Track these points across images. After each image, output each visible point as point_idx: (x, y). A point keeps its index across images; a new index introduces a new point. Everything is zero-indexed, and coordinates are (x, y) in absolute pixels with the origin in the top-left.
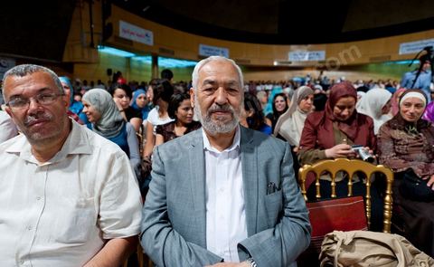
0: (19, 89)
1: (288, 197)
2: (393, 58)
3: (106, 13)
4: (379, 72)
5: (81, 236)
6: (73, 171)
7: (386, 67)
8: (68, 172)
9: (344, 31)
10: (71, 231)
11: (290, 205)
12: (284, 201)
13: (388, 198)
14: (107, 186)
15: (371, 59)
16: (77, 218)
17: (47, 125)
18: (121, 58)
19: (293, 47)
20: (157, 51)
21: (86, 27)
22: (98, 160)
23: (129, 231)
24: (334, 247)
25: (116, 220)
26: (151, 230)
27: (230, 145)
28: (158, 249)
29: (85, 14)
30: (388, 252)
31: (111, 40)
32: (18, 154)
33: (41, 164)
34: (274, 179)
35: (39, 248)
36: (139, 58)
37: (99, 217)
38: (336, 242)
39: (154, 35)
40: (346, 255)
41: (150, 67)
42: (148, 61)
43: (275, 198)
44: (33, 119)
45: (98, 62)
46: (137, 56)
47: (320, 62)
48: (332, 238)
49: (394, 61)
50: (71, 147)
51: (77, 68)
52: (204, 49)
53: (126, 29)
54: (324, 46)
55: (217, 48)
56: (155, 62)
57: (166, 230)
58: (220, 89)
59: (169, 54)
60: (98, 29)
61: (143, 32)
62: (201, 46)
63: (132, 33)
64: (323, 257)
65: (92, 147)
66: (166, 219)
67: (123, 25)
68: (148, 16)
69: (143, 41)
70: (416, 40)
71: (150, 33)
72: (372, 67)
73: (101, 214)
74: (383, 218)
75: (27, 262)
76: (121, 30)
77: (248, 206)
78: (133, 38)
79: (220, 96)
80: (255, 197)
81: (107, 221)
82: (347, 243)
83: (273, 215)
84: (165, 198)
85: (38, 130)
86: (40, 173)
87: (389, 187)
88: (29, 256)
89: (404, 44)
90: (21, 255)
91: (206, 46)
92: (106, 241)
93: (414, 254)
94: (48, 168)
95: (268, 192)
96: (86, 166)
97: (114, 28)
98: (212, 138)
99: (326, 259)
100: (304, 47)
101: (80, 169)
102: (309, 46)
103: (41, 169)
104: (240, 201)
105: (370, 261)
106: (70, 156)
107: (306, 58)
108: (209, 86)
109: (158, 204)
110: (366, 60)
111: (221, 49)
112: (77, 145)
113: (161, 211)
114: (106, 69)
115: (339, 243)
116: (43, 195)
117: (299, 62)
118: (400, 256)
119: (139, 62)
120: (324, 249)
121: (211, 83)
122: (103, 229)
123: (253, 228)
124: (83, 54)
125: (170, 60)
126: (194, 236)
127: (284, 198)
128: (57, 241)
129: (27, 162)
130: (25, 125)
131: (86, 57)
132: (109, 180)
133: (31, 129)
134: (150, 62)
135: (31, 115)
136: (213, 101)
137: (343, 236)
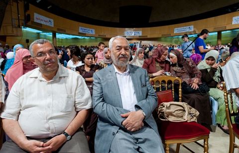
0: (41, 50)
1: (149, 88)
2: (171, 35)
3: (26, 8)
4: (166, 41)
5: (70, 109)
6: (63, 83)
7: (169, 39)
8: (61, 84)
9: (150, 22)
10: (67, 107)
11: (150, 91)
12: (148, 90)
13: (180, 89)
14: (78, 89)
15: (162, 35)
16: (68, 102)
17: (54, 65)
18: (34, 33)
19: (126, 29)
20: (56, 30)
21: (15, 16)
22: (72, 79)
23: (88, 107)
24: (163, 108)
25: (82, 102)
26: (99, 104)
27: (125, 71)
28: (104, 111)
29: (14, 8)
30: (182, 108)
31: (29, 23)
32: (36, 78)
33: (47, 82)
34: (144, 82)
35: (55, 114)
36: (45, 34)
37: (75, 102)
38: (164, 107)
39: (54, 21)
40: (168, 111)
41: (52, 38)
42: (50, 35)
43: (145, 89)
44: (48, 62)
45: (21, 35)
46: (43, 32)
47: (139, 36)
48: (162, 105)
49: (172, 36)
50: (60, 74)
51: (8, 39)
52: (81, 29)
53: (38, 17)
54: (141, 29)
55: (88, 29)
56: (54, 36)
57: (105, 104)
58: (123, 49)
59: (62, 31)
60: (22, 17)
61: (48, 19)
62: (80, 28)
63: (42, 20)
64: (159, 113)
65: (68, 74)
66: (103, 100)
67: (36, 15)
68: (51, 11)
69: (48, 24)
70: (181, 27)
71: (52, 20)
72: (163, 39)
73: (76, 100)
74: (179, 97)
75: (51, 121)
76: (35, 19)
77: (136, 92)
78: (42, 23)
79: (123, 51)
80: (138, 89)
81: (79, 103)
82: (168, 106)
83: (145, 95)
84: (102, 92)
85: (50, 67)
86: (48, 85)
87: (180, 85)
88: (51, 118)
89: (176, 29)
90: (48, 118)
91: (82, 28)
92: (78, 112)
93: (190, 109)
94: (52, 83)
95: (142, 87)
96: (67, 81)
97: (31, 17)
98: (119, 68)
99: (161, 113)
100: (131, 29)
101: (66, 83)
102: (134, 28)
103: (49, 83)
104: (133, 91)
105: (176, 112)
106: (60, 78)
107: (133, 35)
108: (118, 48)
109: (100, 95)
110: (160, 36)
111: (90, 29)
112: (62, 73)
113: (101, 97)
114: (25, 39)
115: (165, 106)
116: (51, 94)
117: (130, 36)
118: (186, 109)
119: (45, 35)
120: (159, 110)
121: (119, 47)
122: (77, 107)
123: (139, 100)
124: (13, 31)
125: (62, 34)
126: (118, 104)
127: (148, 89)
128: (61, 112)
129: (41, 81)
130: (44, 64)
131: (15, 32)
132: (79, 86)
133: (46, 66)
134: (51, 36)
135: (47, 60)
136: (120, 54)
137: (167, 104)
